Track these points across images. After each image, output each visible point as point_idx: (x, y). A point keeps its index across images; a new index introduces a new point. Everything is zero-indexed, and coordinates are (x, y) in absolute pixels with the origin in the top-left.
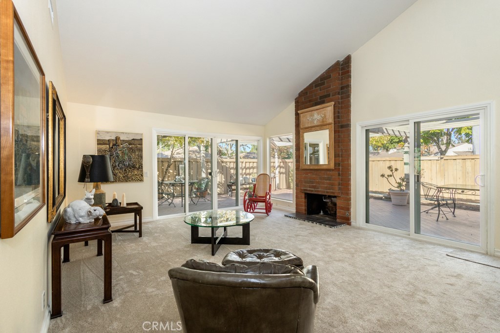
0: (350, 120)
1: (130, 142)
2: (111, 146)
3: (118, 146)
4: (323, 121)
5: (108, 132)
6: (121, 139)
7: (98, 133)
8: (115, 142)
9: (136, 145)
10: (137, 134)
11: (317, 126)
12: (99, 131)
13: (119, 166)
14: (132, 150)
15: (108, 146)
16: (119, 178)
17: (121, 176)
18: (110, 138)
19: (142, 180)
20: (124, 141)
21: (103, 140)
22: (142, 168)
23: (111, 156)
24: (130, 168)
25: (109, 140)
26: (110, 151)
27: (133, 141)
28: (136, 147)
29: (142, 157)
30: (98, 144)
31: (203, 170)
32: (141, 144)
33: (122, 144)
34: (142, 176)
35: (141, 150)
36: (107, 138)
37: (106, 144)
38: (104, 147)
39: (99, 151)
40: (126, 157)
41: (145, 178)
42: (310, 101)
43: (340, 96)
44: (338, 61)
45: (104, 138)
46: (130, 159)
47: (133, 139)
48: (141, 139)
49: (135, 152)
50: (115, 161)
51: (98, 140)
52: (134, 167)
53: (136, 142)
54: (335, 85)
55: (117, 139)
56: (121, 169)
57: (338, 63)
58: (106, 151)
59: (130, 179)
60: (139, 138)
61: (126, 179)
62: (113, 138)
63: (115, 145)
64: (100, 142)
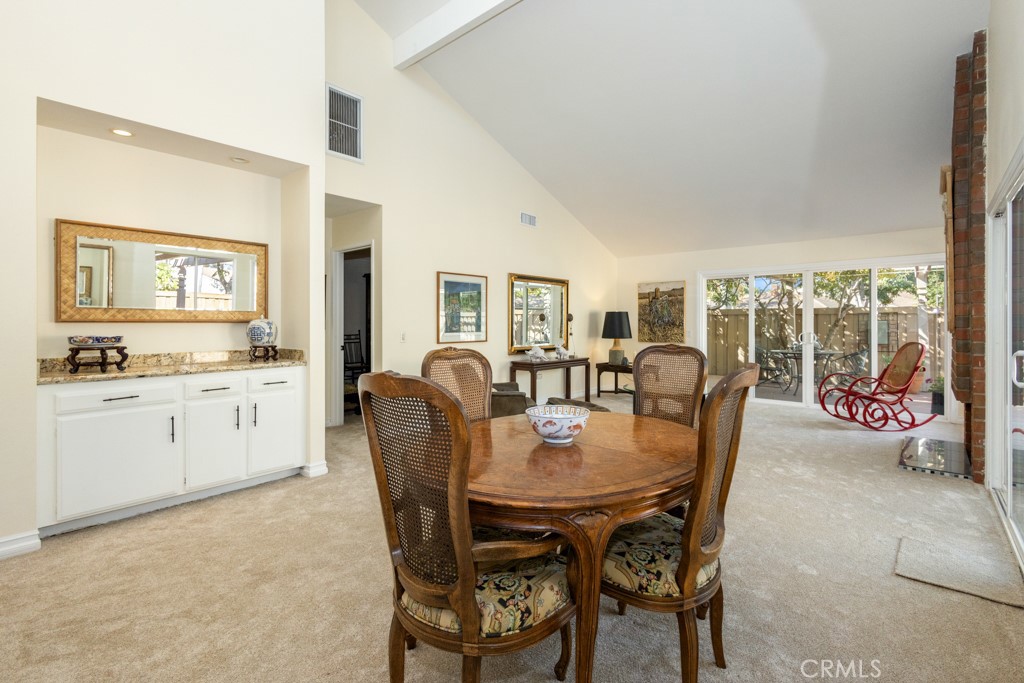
1: (670, 294)
2: (651, 300)
3: (658, 299)
5: (648, 284)
6: (660, 291)
7: (639, 285)
8: (654, 295)
10: (678, 282)
14: (672, 303)
16: (659, 337)
17: (661, 334)
20: (663, 292)
21: (643, 293)
22: (683, 326)
23: (650, 311)
24: (670, 326)
25: (649, 293)
26: (650, 306)
27: (673, 292)
28: (677, 299)
29: (683, 311)
30: (639, 299)
32: (682, 295)
33: (661, 297)
34: (682, 335)
35: (682, 302)
37: (647, 298)
38: (644, 301)
40: (666, 312)
46: (670, 314)
47: (674, 289)
48: (683, 289)
49: (675, 306)
50: (654, 317)
51: (639, 294)
52: (674, 324)
55: (657, 290)
56: (660, 326)
59: (670, 339)
60: (679, 287)
61: (666, 339)
62: (653, 290)
63: (654, 298)
64: (641, 296)
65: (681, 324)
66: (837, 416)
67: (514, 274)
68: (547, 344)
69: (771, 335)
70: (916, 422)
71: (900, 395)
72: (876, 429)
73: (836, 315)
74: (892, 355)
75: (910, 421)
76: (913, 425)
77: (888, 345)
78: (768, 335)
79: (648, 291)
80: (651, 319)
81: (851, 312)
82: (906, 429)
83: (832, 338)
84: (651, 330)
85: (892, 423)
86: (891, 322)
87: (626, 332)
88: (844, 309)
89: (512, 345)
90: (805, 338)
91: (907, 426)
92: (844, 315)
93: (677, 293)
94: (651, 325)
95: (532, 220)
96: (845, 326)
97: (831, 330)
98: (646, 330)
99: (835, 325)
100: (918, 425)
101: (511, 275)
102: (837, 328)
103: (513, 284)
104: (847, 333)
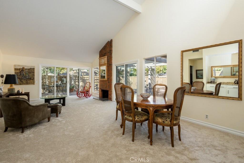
0: (112, 62)
1: (29, 69)
2: (20, 71)
3: (24, 71)
4: (105, 63)
5: (19, 66)
6: (25, 68)
7: (15, 66)
8: (22, 69)
9: (31, 71)
10: (32, 66)
11: (103, 64)
12: (15, 65)
13: (24, 78)
14: (30, 72)
15: (19, 71)
16: (24, 83)
17: (25, 82)
18: (20, 68)
20: (26, 69)
21: (17, 69)
22: (34, 79)
23: (20, 74)
24: (29, 79)
25: (19, 69)
26: (20, 73)
27: (30, 69)
28: (32, 71)
29: (34, 75)
30: (15, 70)
31: (73, 81)
32: (34, 70)
33: (25, 70)
34: (34, 82)
35: (34, 72)
36: (19, 68)
37: (19, 70)
38: (17, 71)
39: (15, 73)
40: (27, 75)
41: (35, 83)
42: (102, 55)
43: (109, 54)
44: (108, 41)
45: (17, 68)
46: (29, 76)
47: (30, 68)
48: (34, 68)
49: (31, 73)
50: (22, 77)
51: (15, 69)
52: (31, 79)
53: (32, 69)
54: (108, 50)
55: (23, 68)
56: (25, 79)
57: (108, 42)
58: (18, 73)
59: (29, 84)
61: (27, 83)
62: (22, 68)
63: (22, 70)
70: (90, 96)
80: (20, 77)
84: (21, 81)
94: (20, 79)
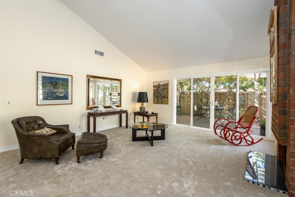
1: (164, 85)
5: (156, 82)
6: (161, 84)
7: (154, 82)
10: (167, 81)
13: (160, 96)
15: (156, 88)
17: (160, 101)
19: (167, 104)
22: (168, 98)
23: (157, 92)
26: (157, 90)
28: (166, 88)
29: (168, 92)
30: (154, 87)
32: (168, 86)
33: (161, 87)
34: (168, 101)
35: (168, 89)
41: (169, 103)
46: (163, 93)
49: (165, 90)
52: (165, 97)
55: (159, 84)
56: (160, 98)
60: (167, 83)
61: (162, 103)
62: (158, 84)
63: (158, 87)
64: (154, 86)
65: (167, 97)
66: (221, 137)
67: (90, 76)
68: (117, 104)
69: (205, 101)
70: (254, 142)
71: (247, 129)
72: (237, 145)
73: (227, 94)
74: (246, 109)
75: (251, 141)
76: (253, 143)
77: (244, 105)
78: (204, 101)
79: (156, 85)
80: (157, 95)
81: (232, 93)
82: (249, 145)
83: (225, 102)
85: (244, 142)
86: (245, 97)
87: (146, 100)
88: (229, 92)
89: (88, 105)
90: (211, 103)
91: (250, 143)
92: (229, 94)
93: (166, 85)
94: (157, 97)
95: (102, 54)
96: (230, 98)
97: (225, 100)
98: (156, 99)
99: (226, 98)
100: (255, 143)
101: (88, 76)
102: (227, 99)
103: (89, 80)
104: (231, 101)
